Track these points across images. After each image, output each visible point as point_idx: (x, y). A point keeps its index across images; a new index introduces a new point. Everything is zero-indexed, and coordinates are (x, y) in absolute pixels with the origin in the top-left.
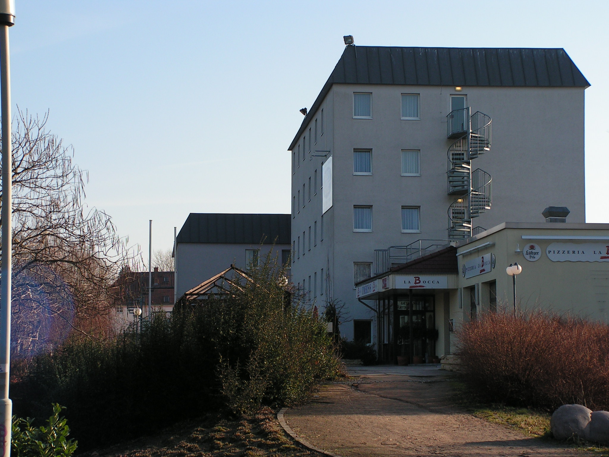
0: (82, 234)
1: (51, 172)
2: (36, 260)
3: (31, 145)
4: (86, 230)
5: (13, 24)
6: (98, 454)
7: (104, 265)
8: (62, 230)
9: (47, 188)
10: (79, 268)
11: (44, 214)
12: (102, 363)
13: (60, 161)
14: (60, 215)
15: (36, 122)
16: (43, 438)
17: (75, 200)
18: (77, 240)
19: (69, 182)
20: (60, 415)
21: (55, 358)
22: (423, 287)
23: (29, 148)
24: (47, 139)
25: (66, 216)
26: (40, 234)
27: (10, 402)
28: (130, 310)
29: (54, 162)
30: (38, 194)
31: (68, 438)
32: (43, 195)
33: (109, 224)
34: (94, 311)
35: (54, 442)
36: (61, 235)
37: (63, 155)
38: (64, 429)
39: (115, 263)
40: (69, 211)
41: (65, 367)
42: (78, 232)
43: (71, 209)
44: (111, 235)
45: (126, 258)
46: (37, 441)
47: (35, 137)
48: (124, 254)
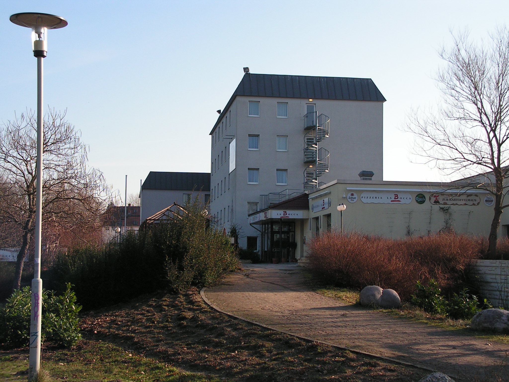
0: (85, 182)
1: (68, 146)
2: (57, 198)
3: (56, 129)
4: (88, 181)
5: (46, 56)
6: (93, 313)
7: (98, 202)
8: (73, 180)
9: (65, 155)
10: (83, 203)
11: (62, 171)
12: (96, 259)
13: (73, 139)
14: (73, 171)
15: (59, 115)
16: (61, 302)
17: (82, 163)
18: (82, 186)
19: (78, 152)
20: (71, 289)
21: (68, 256)
22: (288, 217)
23: (54, 131)
24: (66, 126)
25: (76, 172)
26: (60, 182)
27: (41, 281)
28: (113, 229)
29: (69, 140)
30: (59, 158)
31: (75, 303)
32: (62, 159)
33: (101, 177)
34: (93, 229)
35: (67, 306)
36: (73, 183)
37: (75, 135)
38: (73, 298)
39: (105, 200)
40: (78, 169)
41: (74, 262)
42: (82, 182)
43: (79, 168)
44: (102, 184)
45: (111, 197)
46: (58, 304)
47: (58, 125)
48: (110, 195)
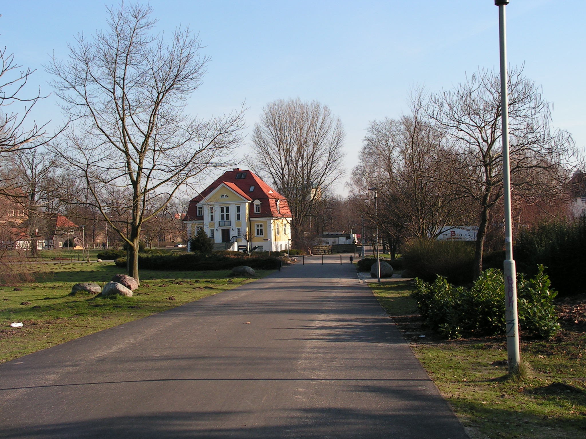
0: (550, 147)
1: (527, 106)
2: (517, 167)
3: (513, 88)
4: (553, 144)
5: (508, 3)
6: (569, 299)
7: (567, 169)
8: (535, 145)
9: (524, 117)
10: (549, 171)
11: (522, 135)
12: (568, 237)
13: (533, 97)
14: (534, 135)
15: (516, 71)
16: (533, 286)
17: (544, 124)
18: (545, 152)
19: (540, 111)
20: (544, 272)
21: (533, 233)
23: (511, 90)
24: (524, 82)
25: (538, 135)
26: (520, 149)
27: (513, 262)
28: (583, 200)
29: (529, 98)
30: (518, 121)
31: (550, 288)
32: (521, 122)
33: (570, 139)
34: (560, 201)
35: (540, 291)
36: (535, 149)
37: (535, 93)
38: (546, 282)
39: (575, 166)
40: (540, 131)
41: (541, 240)
42: (547, 146)
43: (542, 130)
44: (571, 147)
45: (583, 162)
46: (529, 288)
47: (515, 82)
48: (582, 159)
